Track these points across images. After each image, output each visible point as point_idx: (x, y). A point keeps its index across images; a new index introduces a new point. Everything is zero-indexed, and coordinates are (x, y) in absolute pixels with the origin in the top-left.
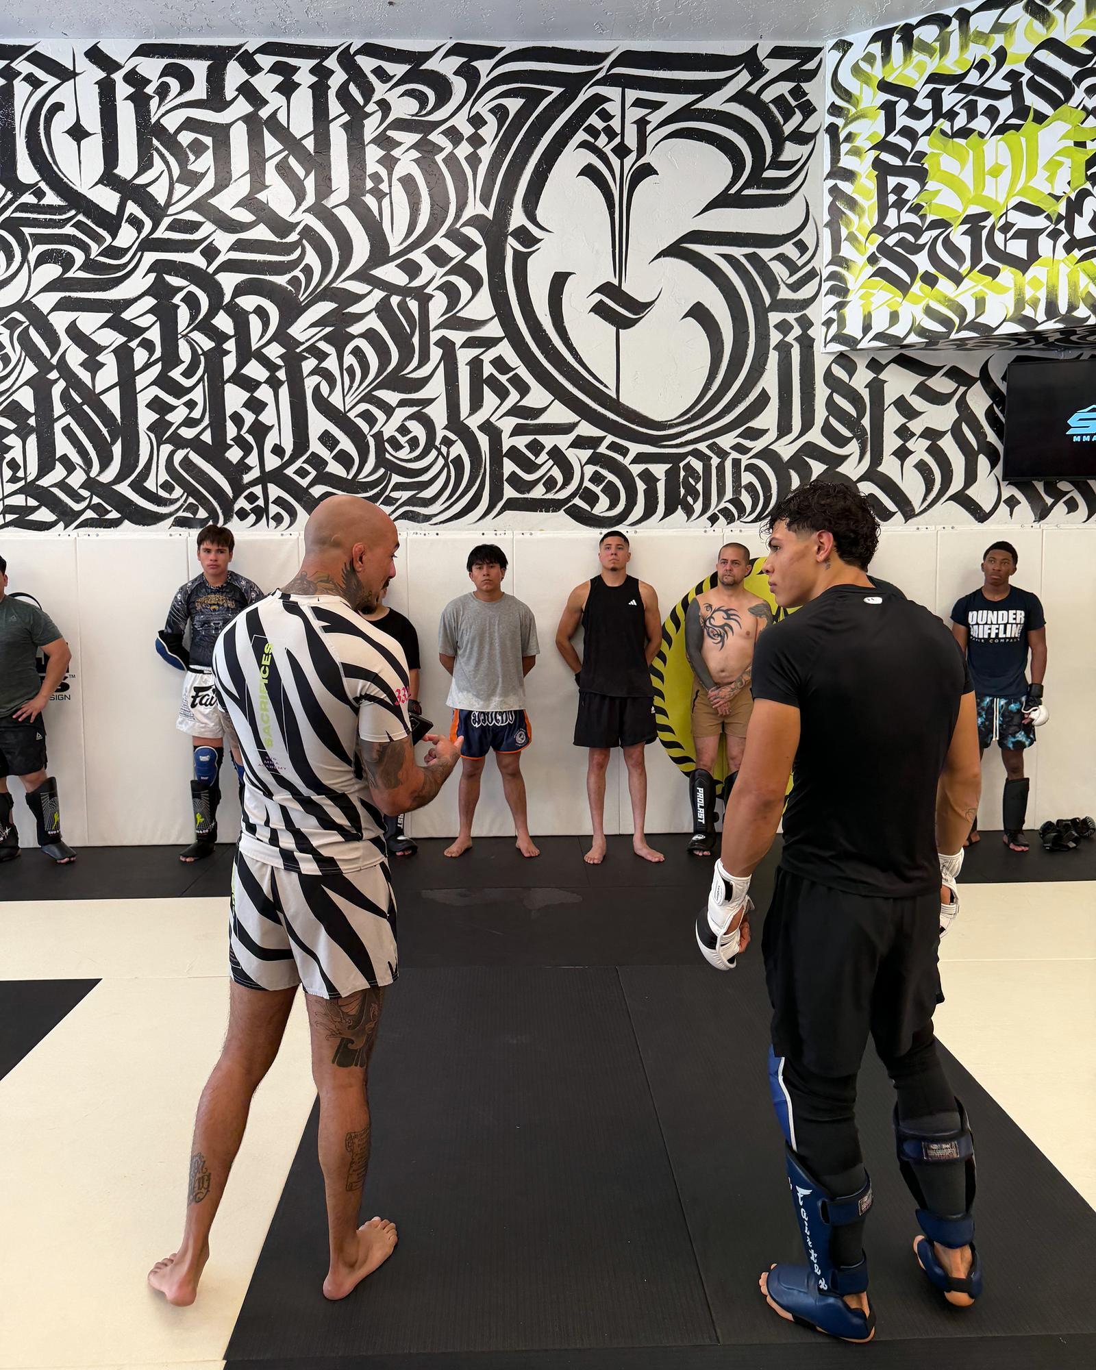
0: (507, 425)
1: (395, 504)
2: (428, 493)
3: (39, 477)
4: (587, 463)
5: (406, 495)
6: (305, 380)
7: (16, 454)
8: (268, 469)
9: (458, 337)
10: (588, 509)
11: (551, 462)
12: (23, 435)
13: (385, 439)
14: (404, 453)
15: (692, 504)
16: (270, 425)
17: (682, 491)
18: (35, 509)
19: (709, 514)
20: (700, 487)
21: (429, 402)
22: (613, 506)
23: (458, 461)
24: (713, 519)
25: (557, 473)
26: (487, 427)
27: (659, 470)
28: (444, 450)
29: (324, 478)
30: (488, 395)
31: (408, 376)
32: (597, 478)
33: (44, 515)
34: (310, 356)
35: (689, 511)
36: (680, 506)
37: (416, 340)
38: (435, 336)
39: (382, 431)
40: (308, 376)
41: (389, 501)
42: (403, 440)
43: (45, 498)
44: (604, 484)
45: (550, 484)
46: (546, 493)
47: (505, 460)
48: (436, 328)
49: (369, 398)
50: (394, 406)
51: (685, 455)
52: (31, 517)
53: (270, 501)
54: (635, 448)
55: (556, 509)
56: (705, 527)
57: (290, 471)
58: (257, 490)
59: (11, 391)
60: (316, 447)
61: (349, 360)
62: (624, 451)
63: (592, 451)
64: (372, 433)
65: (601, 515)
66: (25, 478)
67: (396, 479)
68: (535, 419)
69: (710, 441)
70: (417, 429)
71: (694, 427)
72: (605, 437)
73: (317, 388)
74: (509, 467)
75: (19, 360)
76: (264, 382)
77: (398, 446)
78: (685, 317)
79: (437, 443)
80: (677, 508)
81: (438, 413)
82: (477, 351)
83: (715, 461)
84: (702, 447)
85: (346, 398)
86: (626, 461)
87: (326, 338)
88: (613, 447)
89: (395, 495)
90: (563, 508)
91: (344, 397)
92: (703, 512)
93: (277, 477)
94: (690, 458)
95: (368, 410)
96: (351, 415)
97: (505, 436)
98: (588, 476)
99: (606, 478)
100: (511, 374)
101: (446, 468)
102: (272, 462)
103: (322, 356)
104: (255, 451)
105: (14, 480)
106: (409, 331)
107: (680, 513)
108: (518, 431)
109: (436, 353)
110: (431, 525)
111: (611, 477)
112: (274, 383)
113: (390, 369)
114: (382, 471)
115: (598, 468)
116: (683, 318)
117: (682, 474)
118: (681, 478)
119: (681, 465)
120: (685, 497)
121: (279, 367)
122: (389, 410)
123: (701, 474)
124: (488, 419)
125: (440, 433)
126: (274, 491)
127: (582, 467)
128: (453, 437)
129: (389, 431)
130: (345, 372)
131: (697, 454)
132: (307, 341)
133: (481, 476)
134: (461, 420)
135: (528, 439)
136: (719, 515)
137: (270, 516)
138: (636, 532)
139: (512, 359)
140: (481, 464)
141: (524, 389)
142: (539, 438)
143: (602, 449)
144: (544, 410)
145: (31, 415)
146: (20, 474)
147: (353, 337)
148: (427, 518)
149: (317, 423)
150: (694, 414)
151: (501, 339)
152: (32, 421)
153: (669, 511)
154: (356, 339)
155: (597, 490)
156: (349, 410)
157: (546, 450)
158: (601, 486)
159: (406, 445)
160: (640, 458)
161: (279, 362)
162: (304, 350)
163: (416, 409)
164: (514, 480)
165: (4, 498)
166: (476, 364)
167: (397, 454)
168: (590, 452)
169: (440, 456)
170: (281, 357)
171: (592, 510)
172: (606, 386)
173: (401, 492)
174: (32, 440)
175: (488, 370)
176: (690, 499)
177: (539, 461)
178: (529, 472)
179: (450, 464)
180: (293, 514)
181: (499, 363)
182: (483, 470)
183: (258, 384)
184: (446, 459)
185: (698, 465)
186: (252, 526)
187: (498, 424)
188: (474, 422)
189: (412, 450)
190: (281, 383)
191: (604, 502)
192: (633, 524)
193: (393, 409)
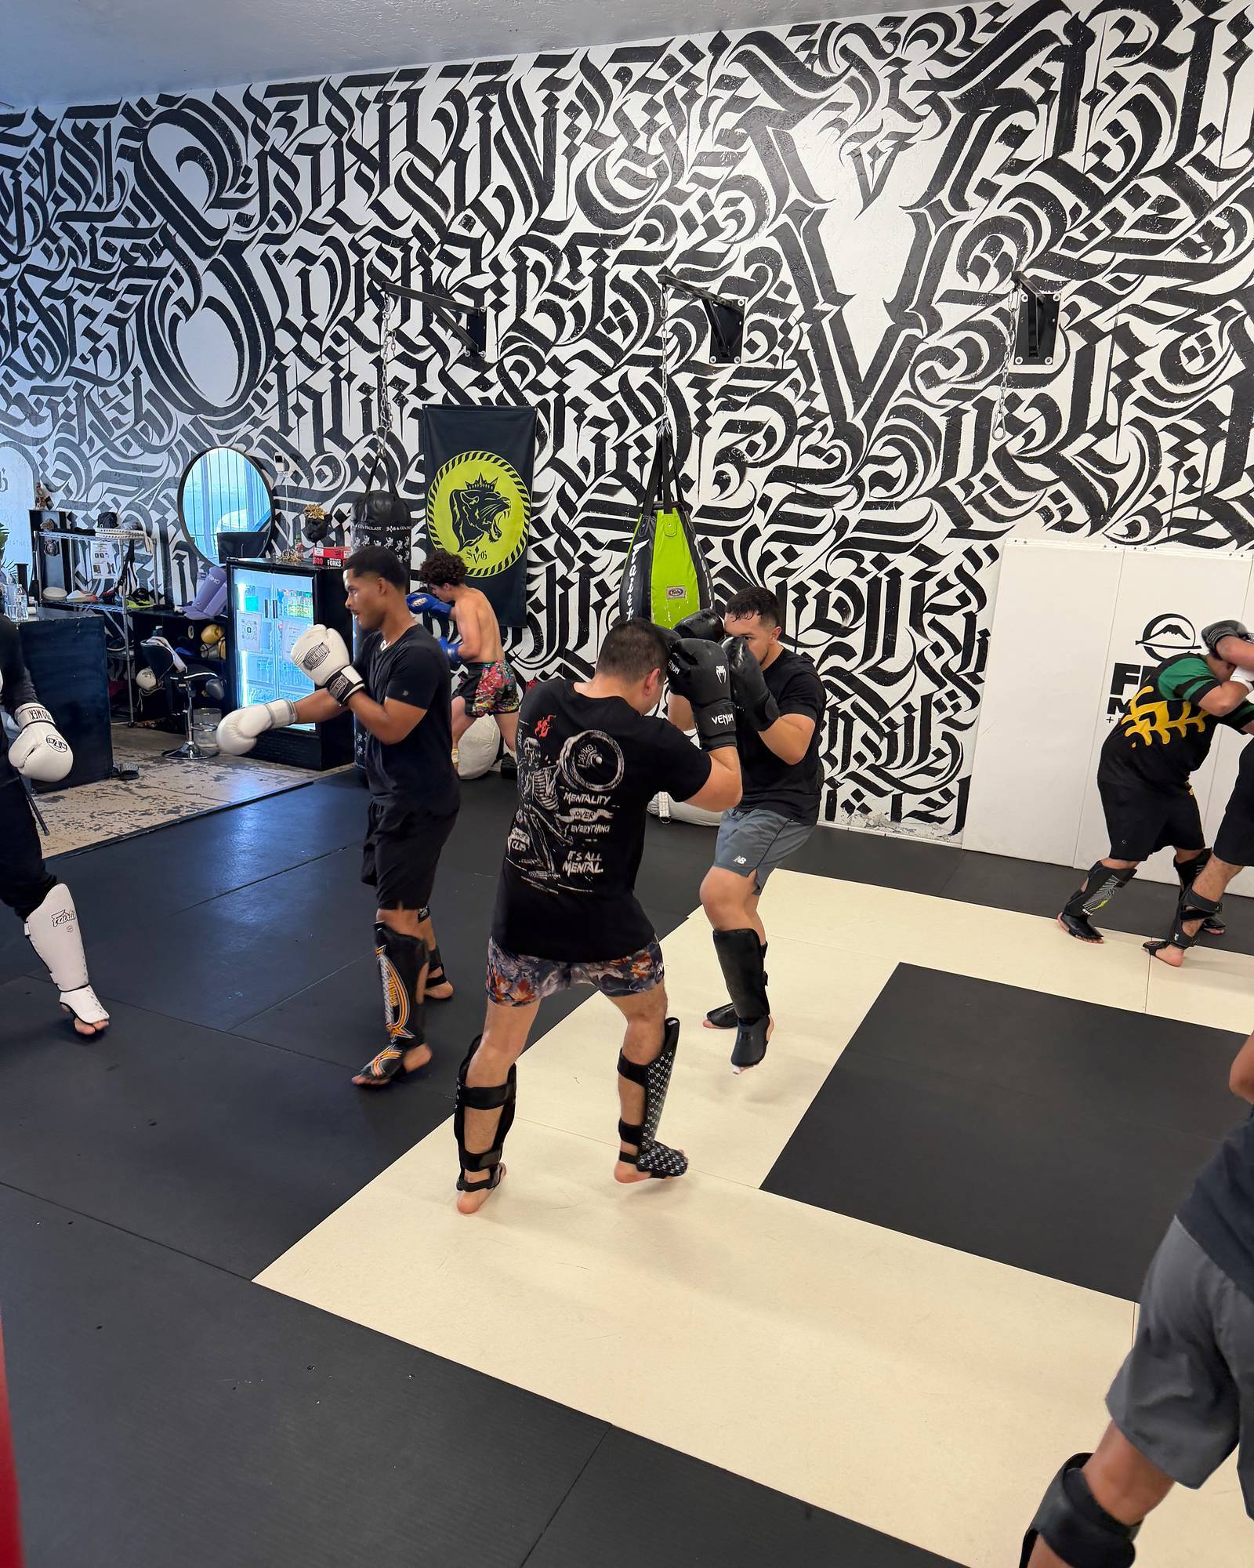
3: (1222, 486)
7: (1198, 462)
12: (1210, 439)
18: (1206, 524)
33: (1217, 531)
43: (1222, 512)
52: (1200, 533)
59: (1207, 391)
66: (1203, 489)
75: (1224, 356)
105: (1189, 490)
145: (1225, 418)
146: (1198, 484)
152: (1225, 426)
165: (1174, 509)
174: (1220, 447)
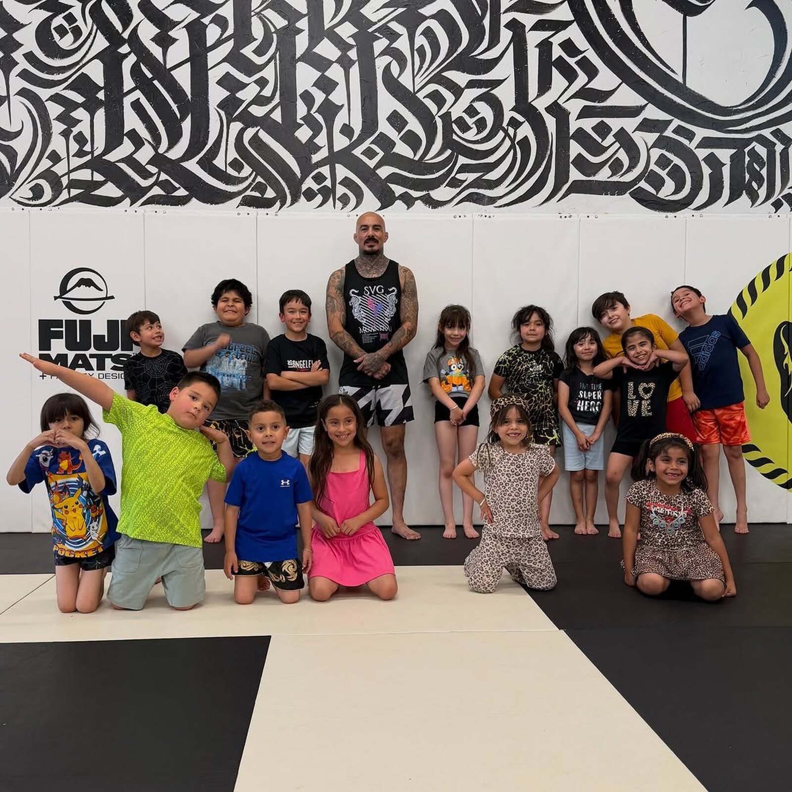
0: (575, 107)
1: (460, 186)
2: (493, 175)
3: (107, 150)
4: (652, 147)
5: (471, 177)
6: (376, 60)
7: (83, 128)
8: (336, 149)
9: (528, 20)
10: (653, 191)
11: (617, 145)
12: (91, 106)
13: (453, 120)
14: (471, 135)
15: (756, 189)
16: (340, 105)
17: (747, 176)
18: (100, 185)
19: (773, 200)
20: (764, 172)
21: (497, 83)
22: (678, 189)
23: (525, 142)
24: (777, 205)
25: (623, 156)
26: (555, 109)
27: (724, 155)
28: (511, 131)
29: (391, 159)
30: (556, 76)
31: (478, 57)
32: (663, 162)
33: (110, 190)
34: (382, 36)
35: (754, 197)
36: (744, 191)
37: (486, 22)
38: (505, 19)
39: (450, 112)
40: (380, 55)
41: (454, 183)
42: (470, 121)
43: (112, 173)
44: (670, 167)
45: (616, 166)
46: (611, 176)
47: (572, 142)
48: (507, 11)
49: (438, 79)
50: (463, 86)
51: (749, 141)
52: (97, 192)
53: (337, 182)
54: (701, 133)
55: (621, 193)
56: (769, 213)
57: (358, 152)
58: (325, 170)
59: (81, 64)
60: (384, 127)
61: (420, 40)
62: (690, 136)
63: (659, 134)
64: (440, 114)
65: (667, 198)
66: (92, 152)
67: (462, 160)
68: (602, 102)
69: (774, 128)
70: (485, 111)
71: (759, 113)
72: (671, 121)
73: (387, 68)
74: (575, 149)
75: (90, 34)
76: (335, 62)
77: (465, 128)
78: (750, 6)
79: (505, 125)
80: (742, 193)
81: (506, 94)
82: (547, 34)
83: (779, 147)
84: (767, 133)
85: (415, 79)
86: (692, 145)
87: (398, 19)
88: (679, 130)
89: (461, 176)
90: (629, 192)
91: (414, 77)
92: (768, 198)
93: (345, 157)
94: (754, 144)
95: (437, 91)
96: (420, 95)
97: (572, 118)
98: (654, 158)
99: (672, 161)
100: (579, 57)
101: (512, 151)
102: (341, 142)
103: (393, 36)
104: (324, 130)
105: (80, 154)
106: (480, 13)
107: (744, 198)
108: (585, 113)
109: (506, 35)
110: (496, 207)
111: (677, 161)
112: (345, 63)
113: (460, 50)
114: (449, 152)
115: (664, 152)
116: (747, 8)
117: (747, 159)
118: (746, 163)
119: (746, 150)
120: (750, 182)
121: (351, 47)
122: (457, 91)
123: (765, 160)
124: (556, 101)
125: (508, 115)
126: (342, 172)
127: (648, 150)
128: (520, 118)
129: (457, 112)
130: (415, 52)
131: (762, 140)
132: (379, 21)
133: (547, 158)
134: (529, 101)
135: (595, 121)
136: (783, 201)
137: (337, 198)
138: (701, 216)
139: (581, 42)
140: (548, 146)
141: (592, 72)
142: (606, 120)
143: (669, 133)
144: (612, 92)
145: (100, 89)
146: (87, 148)
147: (425, 18)
148: (492, 200)
149: (387, 103)
150: (758, 101)
151: (570, 23)
152: (101, 95)
153: (733, 197)
154: (428, 20)
155: (663, 173)
156: (418, 91)
157: (613, 133)
158: (667, 170)
159: (474, 126)
160: (706, 143)
161: (351, 41)
162: (375, 31)
163: (484, 90)
164: (580, 162)
165: (70, 172)
166: (545, 47)
167: (465, 136)
168: (656, 135)
169: (507, 138)
170: (353, 36)
171: (657, 194)
172: (673, 71)
173: (466, 174)
174: (101, 114)
175: (557, 52)
176: (754, 185)
177: (605, 143)
178: (595, 155)
179: (517, 146)
180: (360, 196)
181: (569, 46)
182: (549, 152)
183: (328, 63)
184: (513, 140)
185: (762, 151)
186: (318, 207)
187: (565, 106)
188: (541, 104)
189: (479, 132)
190: (352, 62)
191: (669, 185)
192: (698, 208)
193: (463, 90)
